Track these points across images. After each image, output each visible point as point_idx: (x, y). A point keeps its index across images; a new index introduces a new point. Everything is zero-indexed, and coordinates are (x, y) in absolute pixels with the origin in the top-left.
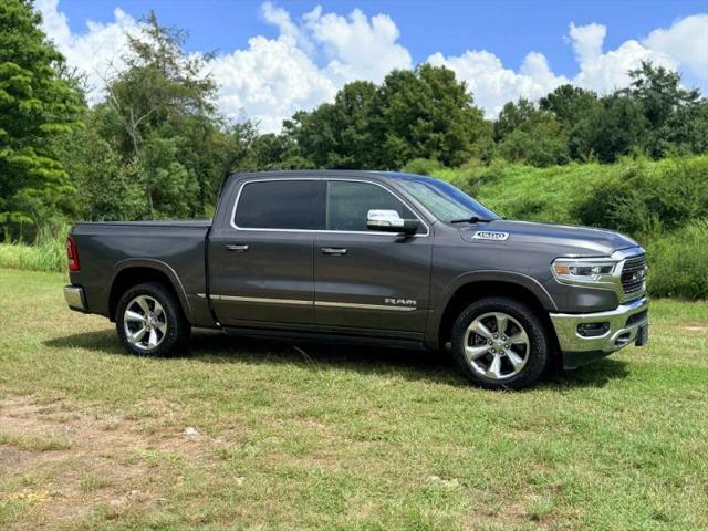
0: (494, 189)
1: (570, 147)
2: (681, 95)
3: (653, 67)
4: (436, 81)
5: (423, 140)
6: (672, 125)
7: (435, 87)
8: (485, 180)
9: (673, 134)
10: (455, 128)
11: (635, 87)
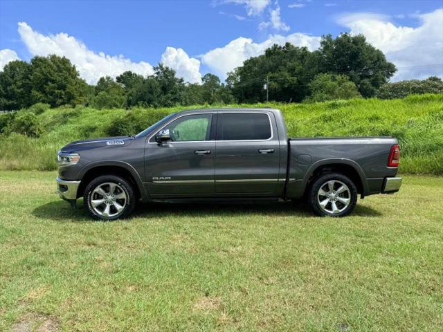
0: (76, 120)
1: (128, 101)
2: (176, 79)
3: (164, 66)
4: (59, 63)
5: (52, 94)
6: (172, 93)
7: (58, 66)
8: (71, 115)
9: (172, 98)
10: (70, 88)
11: (156, 75)
